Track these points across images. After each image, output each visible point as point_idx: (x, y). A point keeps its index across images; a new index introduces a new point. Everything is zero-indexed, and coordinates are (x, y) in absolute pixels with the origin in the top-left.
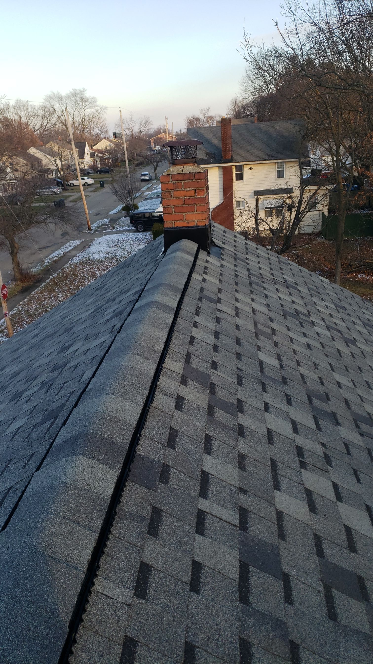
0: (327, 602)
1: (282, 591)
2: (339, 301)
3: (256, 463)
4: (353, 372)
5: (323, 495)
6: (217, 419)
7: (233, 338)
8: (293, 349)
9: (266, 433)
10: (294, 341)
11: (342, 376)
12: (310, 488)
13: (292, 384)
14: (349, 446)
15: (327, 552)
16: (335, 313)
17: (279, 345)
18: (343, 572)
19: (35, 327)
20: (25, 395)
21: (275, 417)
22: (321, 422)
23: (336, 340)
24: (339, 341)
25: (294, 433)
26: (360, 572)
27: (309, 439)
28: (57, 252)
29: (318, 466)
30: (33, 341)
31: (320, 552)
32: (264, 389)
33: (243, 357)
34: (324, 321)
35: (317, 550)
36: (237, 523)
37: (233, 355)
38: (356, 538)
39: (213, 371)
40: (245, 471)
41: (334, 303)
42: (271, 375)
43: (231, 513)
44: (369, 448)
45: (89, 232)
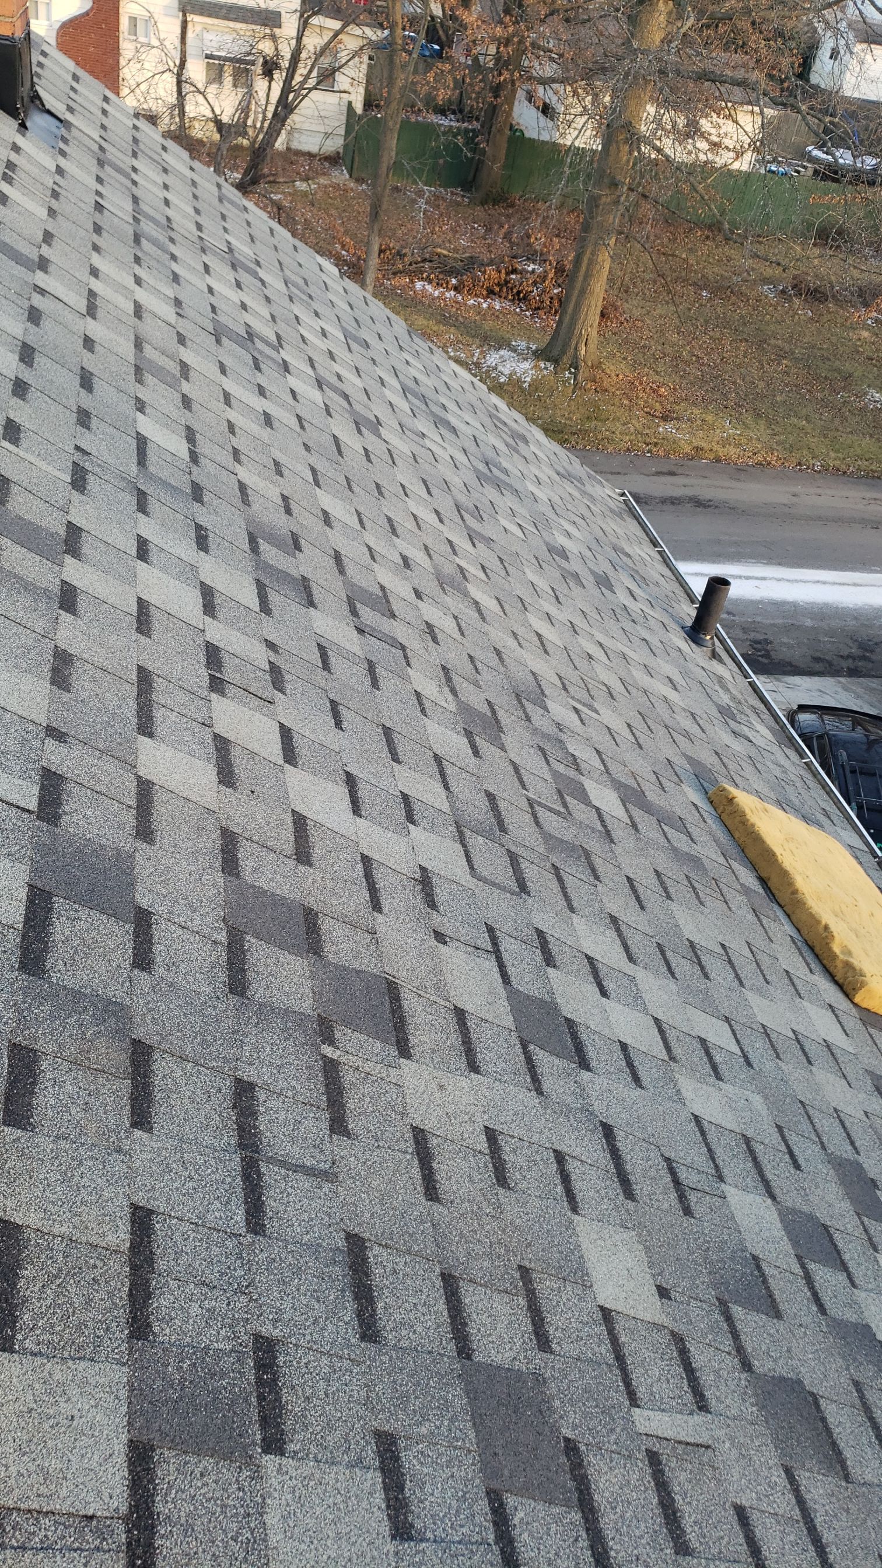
0: (230, 962)
1: (130, 945)
2: (355, 325)
3: (99, 674)
4: (362, 492)
5: (255, 751)
7: (74, 369)
8: (229, 421)
9: (134, 608)
10: (233, 401)
11: (336, 500)
12: (226, 735)
13: (216, 502)
14: (330, 653)
15: (246, 862)
16: (340, 352)
17: (195, 407)
18: (276, 901)
21: (161, 575)
22: (273, 598)
23: (333, 413)
24: (340, 418)
25: (205, 613)
26: (310, 901)
27: (238, 630)
29: (251, 690)
31: (230, 864)
32: (142, 507)
33: (94, 423)
34: (313, 367)
35: (225, 861)
36: (33, 804)
37: (68, 412)
38: (315, 835)
40: (69, 691)
41: (341, 326)
42: (165, 474)
43: (20, 782)
44: (373, 659)
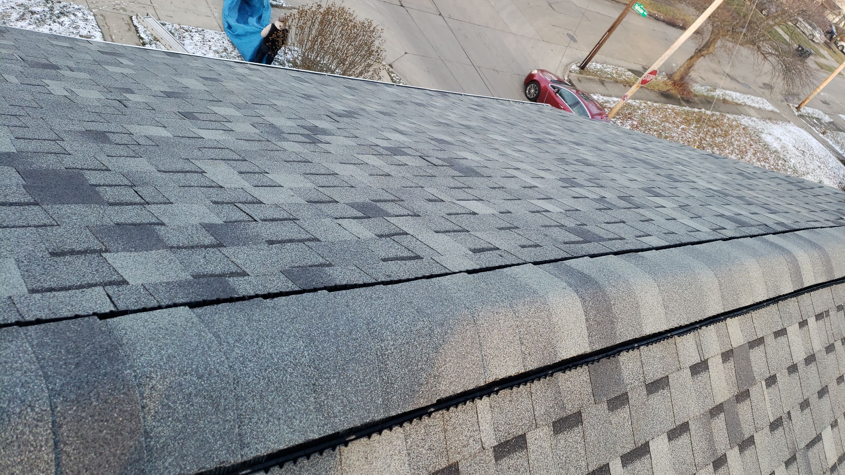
6: (713, 425)
19: (643, 141)
20: (577, 189)
28: (738, 94)
30: (629, 150)
39: (764, 383)
45: (795, 110)
